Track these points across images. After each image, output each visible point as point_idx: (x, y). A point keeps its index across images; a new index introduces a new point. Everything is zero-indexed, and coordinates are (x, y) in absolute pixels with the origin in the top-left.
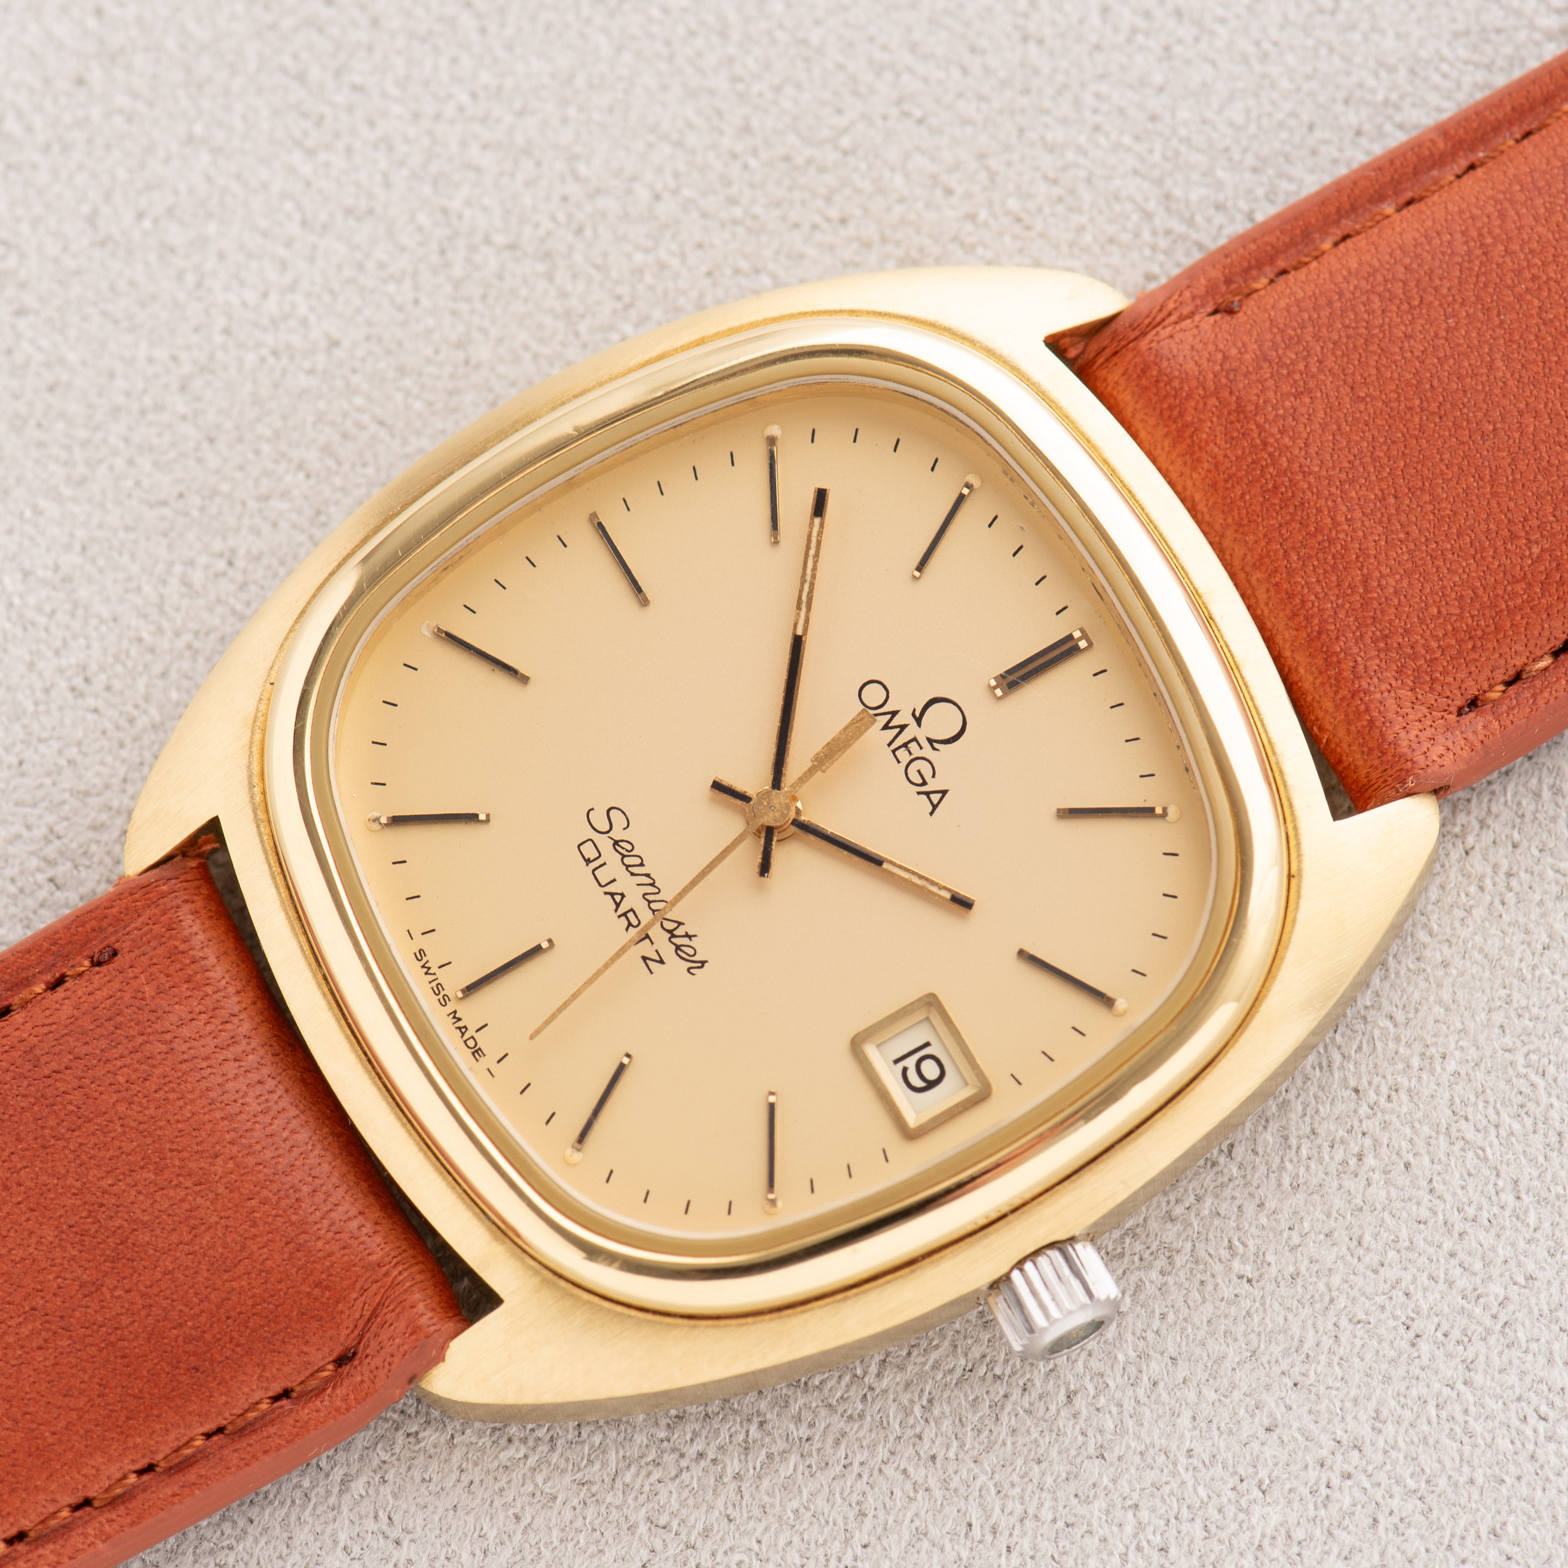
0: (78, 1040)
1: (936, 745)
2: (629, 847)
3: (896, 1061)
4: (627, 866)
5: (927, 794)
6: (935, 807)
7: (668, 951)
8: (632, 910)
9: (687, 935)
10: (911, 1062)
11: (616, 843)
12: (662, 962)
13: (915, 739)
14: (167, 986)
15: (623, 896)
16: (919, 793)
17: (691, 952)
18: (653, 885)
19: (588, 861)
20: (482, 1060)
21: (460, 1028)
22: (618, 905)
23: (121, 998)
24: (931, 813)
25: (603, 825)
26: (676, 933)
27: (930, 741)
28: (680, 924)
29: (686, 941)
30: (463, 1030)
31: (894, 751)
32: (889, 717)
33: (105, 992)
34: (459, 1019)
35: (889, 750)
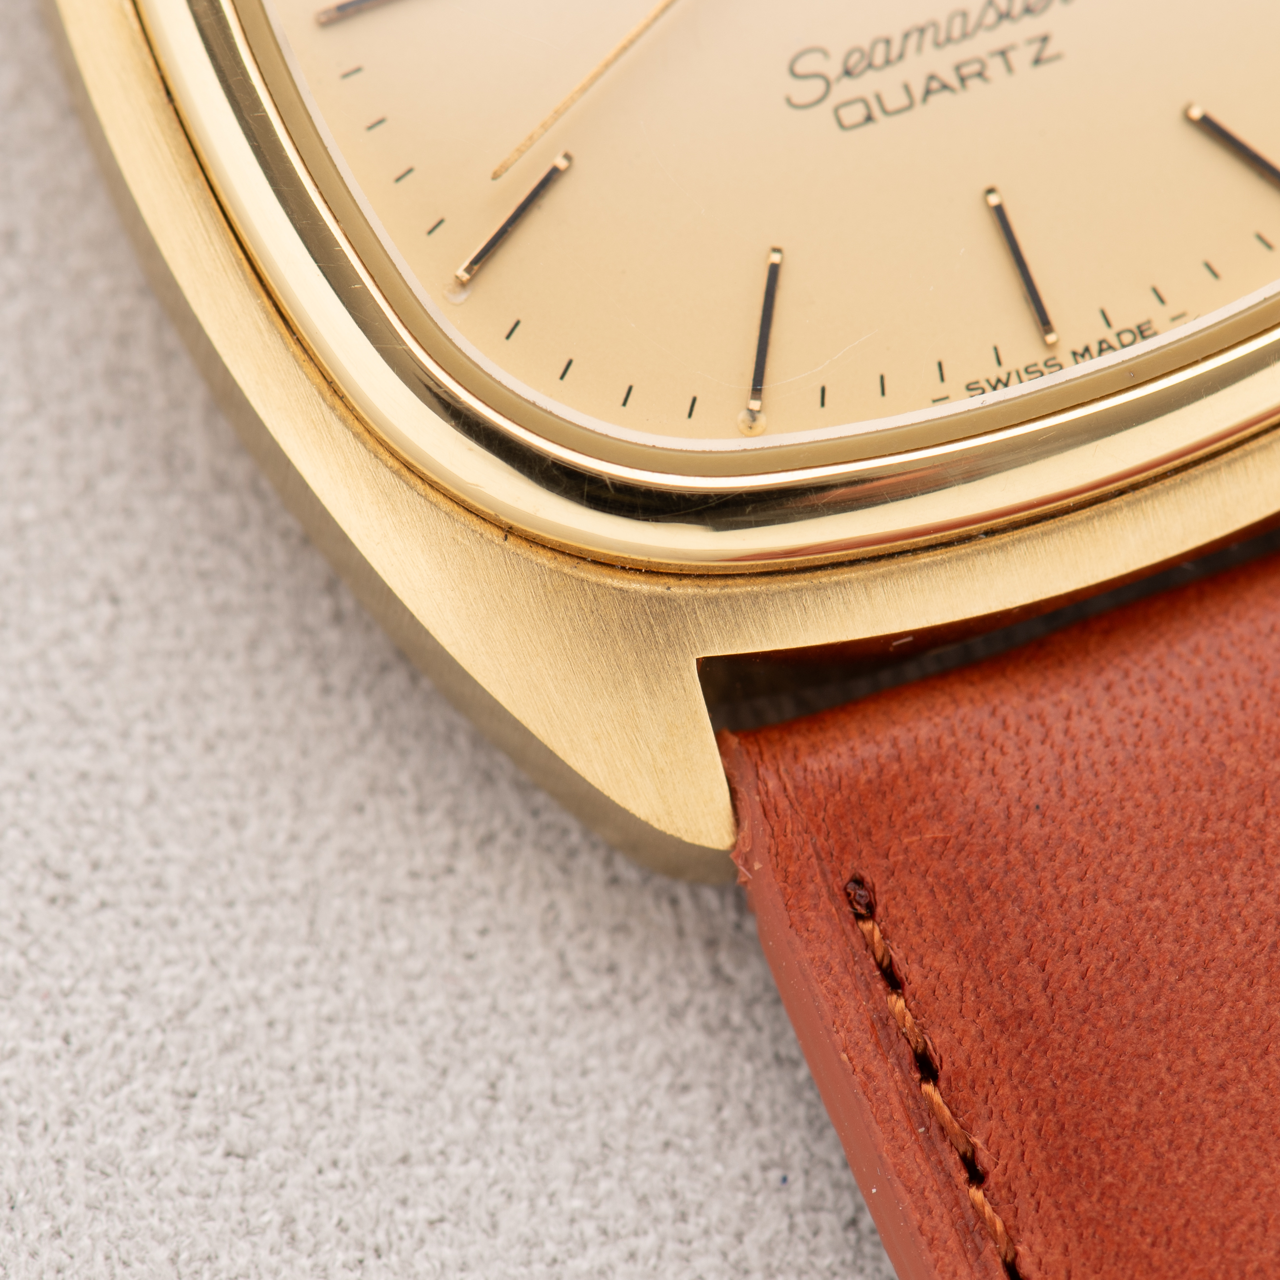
0: (997, 948)
2: (857, 54)
7: (1031, 26)
8: (957, 68)
11: (848, 73)
12: (1045, 39)
14: (929, 803)
15: (931, 77)
18: (922, 31)
19: (869, 118)
20: (1155, 326)
21: (1101, 351)
22: (945, 87)
23: (937, 876)
25: (816, 87)
30: (1104, 347)
33: (923, 900)
34: (1087, 349)
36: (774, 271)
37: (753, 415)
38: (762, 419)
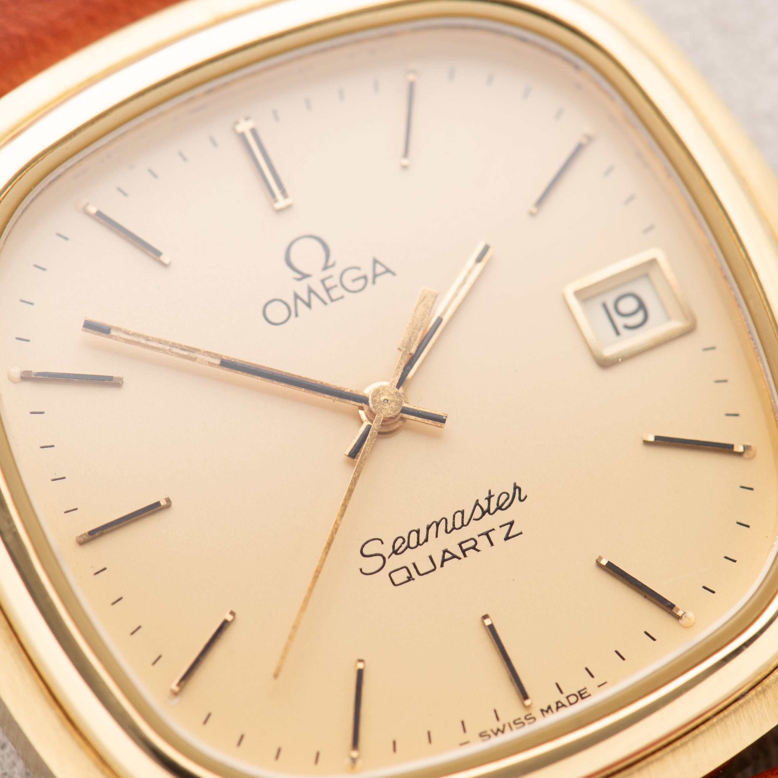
1: (330, 263)
2: (400, 541)
3: (618, 333)
4: (418, 544)
5: (375, 276)
6: (388, 271)
7: (502, 517)
8: (460, 545)
9: (489, 499)
10: (620, 321)
11: (395, 552)
12: (511, 524)
13: (323, 281)
15: (445, 551)
16: (374, 282)
17: (504, 497)
18: (438, 525)
19: (410, 578)
20: (589, 691)
21: (558, 708)
22: (454, 556)
24: (394, 274)
25: (377, 562)
26: (485, 508)
27: (326, 268)
28: (477, 503)
29: (494, 501)
30: (559, 706)
31: (332, 300)
32: (299, 302)
34: (549, 708)
35: (331, 305)
36: (360, 674)
37: (354, 760)
38: (359, 763)
